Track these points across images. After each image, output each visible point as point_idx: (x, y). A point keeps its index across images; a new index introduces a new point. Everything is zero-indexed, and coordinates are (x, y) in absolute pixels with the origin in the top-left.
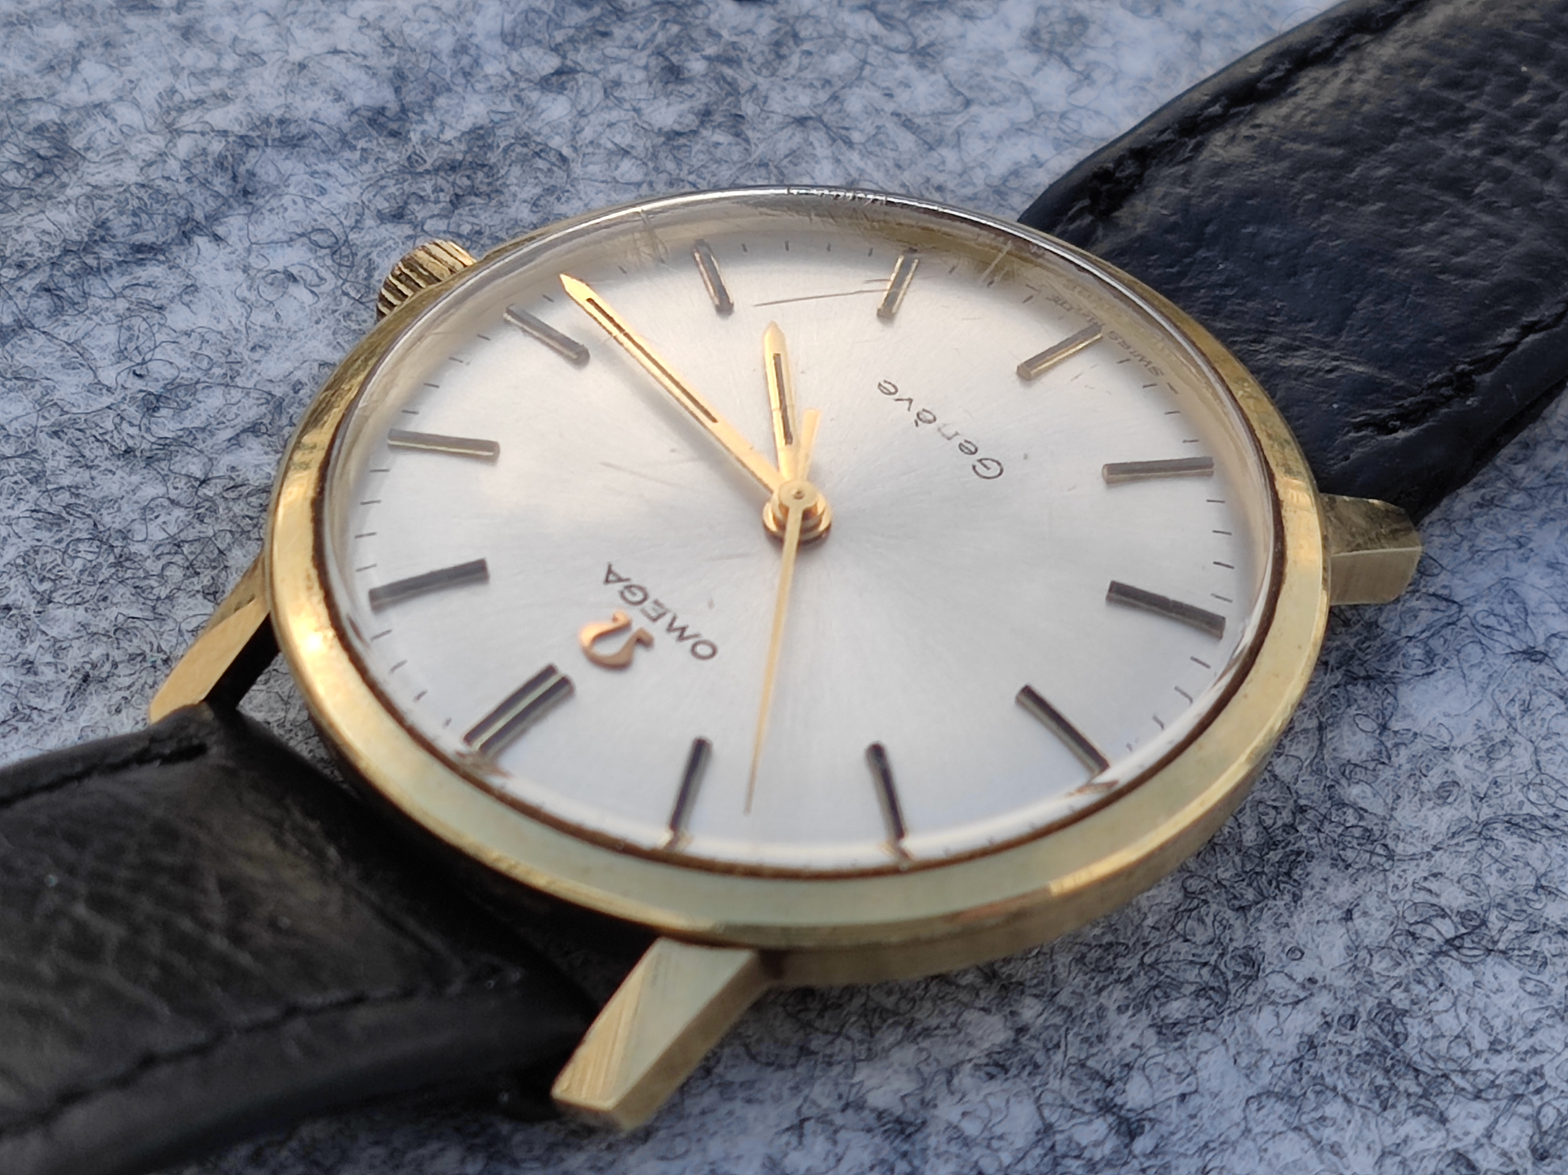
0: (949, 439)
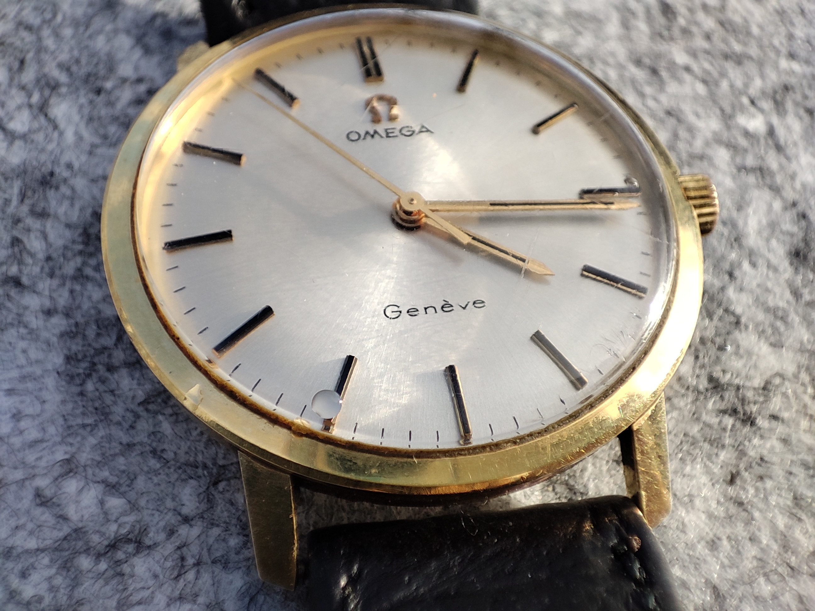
0: (426, 309)
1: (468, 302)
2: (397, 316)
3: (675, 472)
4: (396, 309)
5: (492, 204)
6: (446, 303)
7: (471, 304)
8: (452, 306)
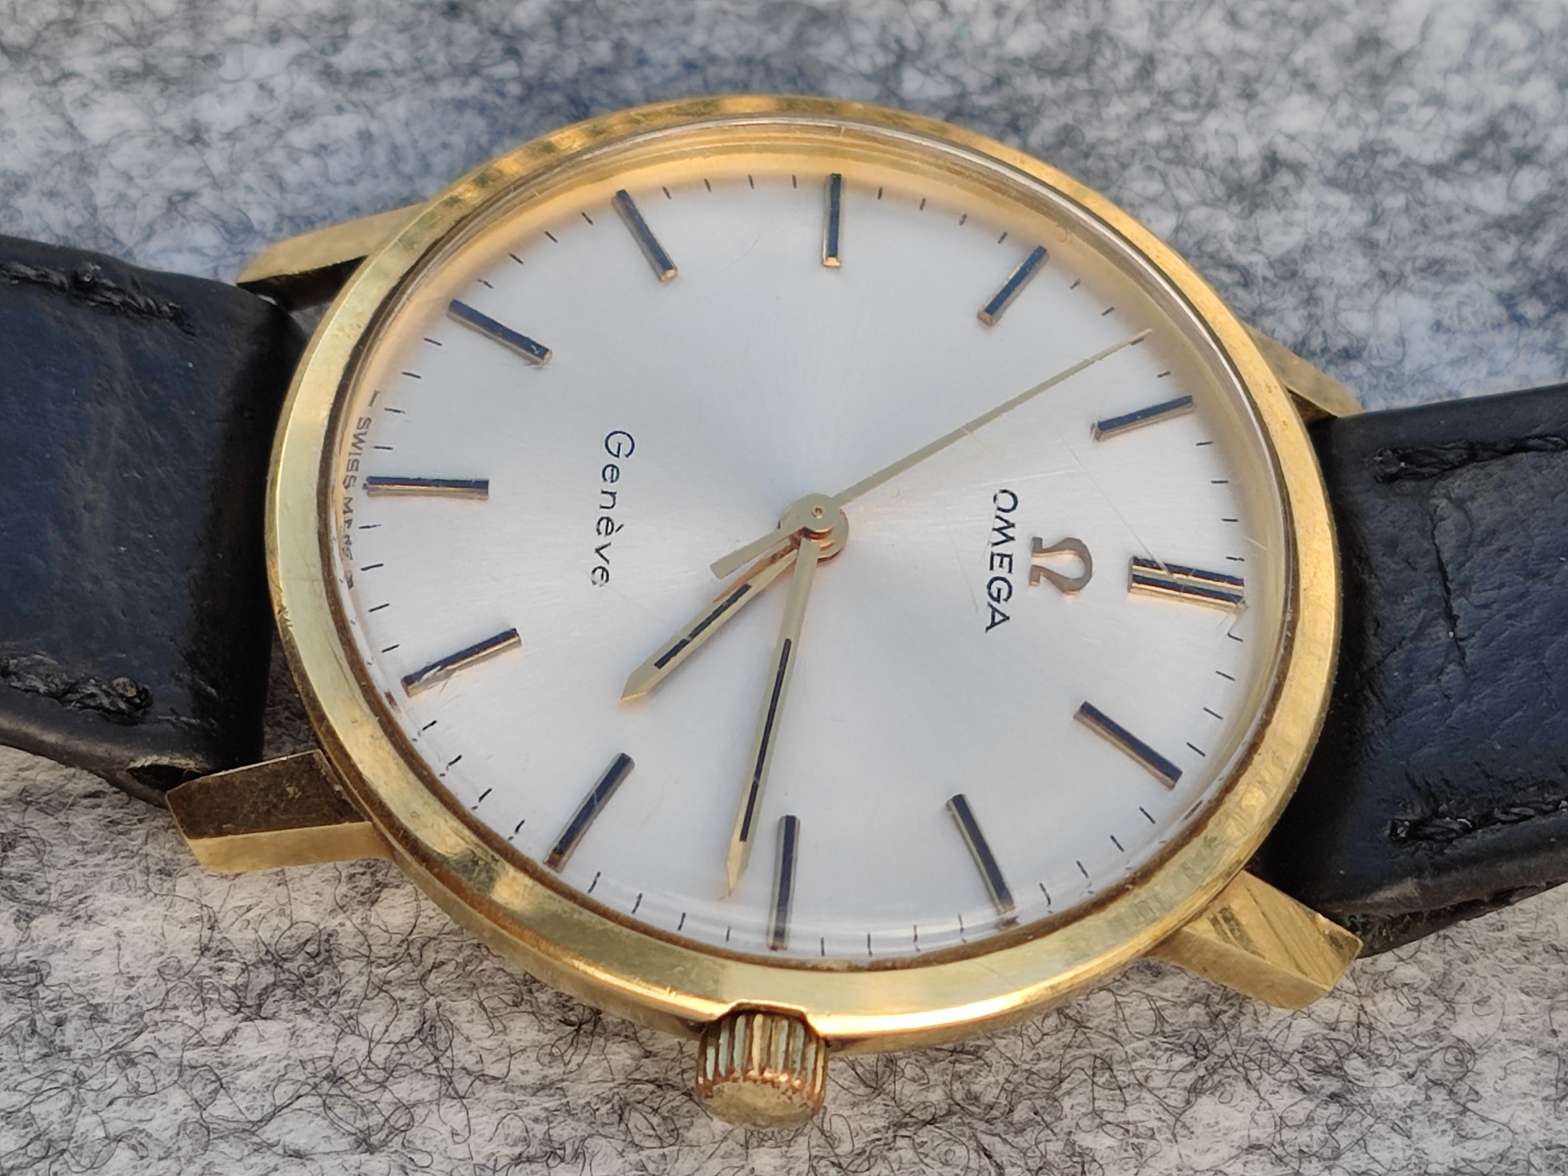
0: (613, 494)
1: (608, 561)
2: (610, 448)
4: (625, 449)
6: (616, 528)
7: (603, 563)
8: (607, 534)
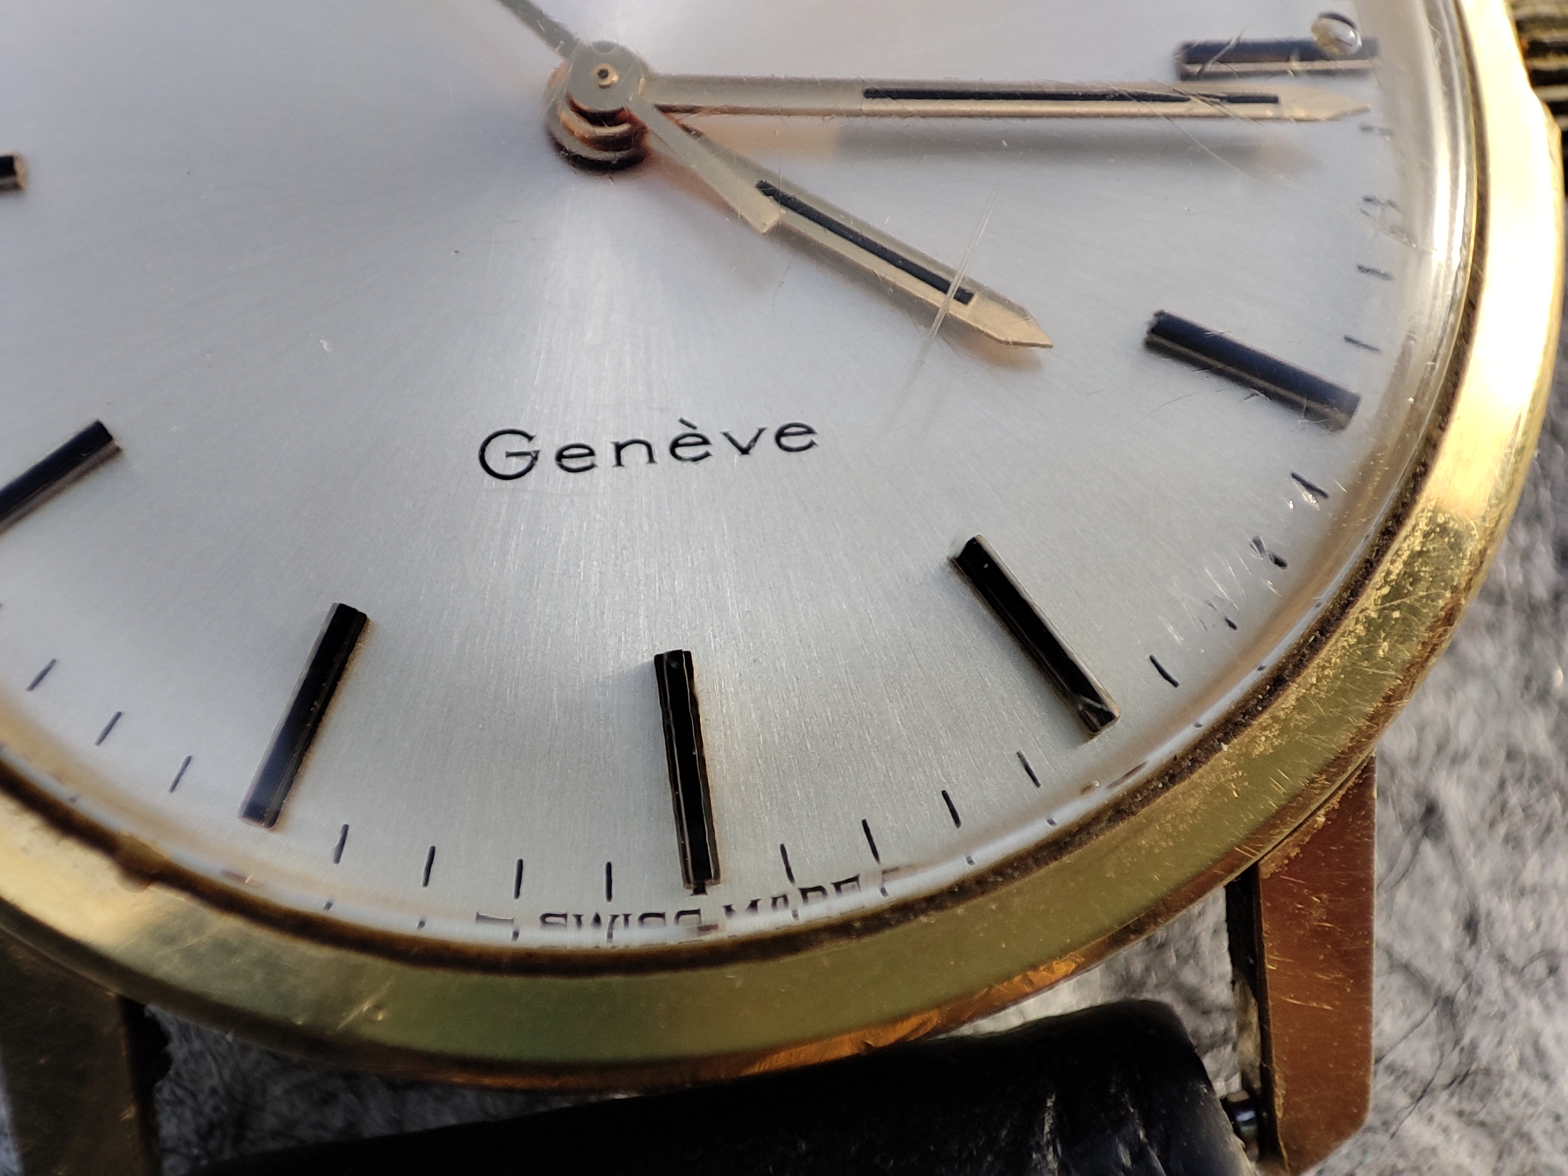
0: (619, 448)
1: (761, 431)
2: (521, 469)
3: (1496, 884)
4: (518, 444)
5: (872, 94)
6: (689, 430)
7: (768, 440)
8: (705, 442)
